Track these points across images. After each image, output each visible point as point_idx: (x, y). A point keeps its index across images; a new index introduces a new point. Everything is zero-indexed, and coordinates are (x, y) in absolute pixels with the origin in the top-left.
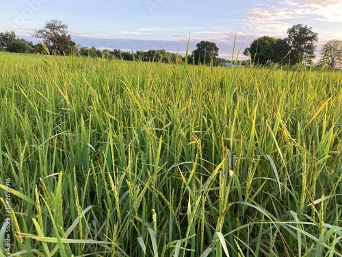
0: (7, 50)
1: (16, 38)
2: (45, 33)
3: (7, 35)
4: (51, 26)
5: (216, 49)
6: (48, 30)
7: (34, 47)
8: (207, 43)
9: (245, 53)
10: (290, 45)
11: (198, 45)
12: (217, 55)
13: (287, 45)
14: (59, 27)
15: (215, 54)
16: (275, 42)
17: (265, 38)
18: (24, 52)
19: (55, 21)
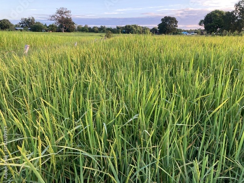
0: (30, 30)
1: (35, 22)
2: (56, 17)
3: (29, 19)
4: (60, 12)
5: (176, 22)
6: (58, 15)
7: (48, 27)
8: (169, 18)
9: (200, 24)
10: (236, 16)
11: (162, 20)
12: (177, 26)
13: (234, 16)
14: (65, 12)
15: (175, 26)
16: (224, 14)
17: (216, 11)
18: (42, 31)
19: (63, 8)
